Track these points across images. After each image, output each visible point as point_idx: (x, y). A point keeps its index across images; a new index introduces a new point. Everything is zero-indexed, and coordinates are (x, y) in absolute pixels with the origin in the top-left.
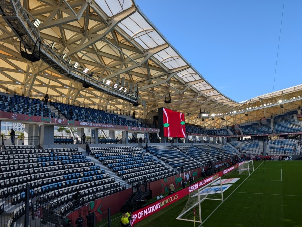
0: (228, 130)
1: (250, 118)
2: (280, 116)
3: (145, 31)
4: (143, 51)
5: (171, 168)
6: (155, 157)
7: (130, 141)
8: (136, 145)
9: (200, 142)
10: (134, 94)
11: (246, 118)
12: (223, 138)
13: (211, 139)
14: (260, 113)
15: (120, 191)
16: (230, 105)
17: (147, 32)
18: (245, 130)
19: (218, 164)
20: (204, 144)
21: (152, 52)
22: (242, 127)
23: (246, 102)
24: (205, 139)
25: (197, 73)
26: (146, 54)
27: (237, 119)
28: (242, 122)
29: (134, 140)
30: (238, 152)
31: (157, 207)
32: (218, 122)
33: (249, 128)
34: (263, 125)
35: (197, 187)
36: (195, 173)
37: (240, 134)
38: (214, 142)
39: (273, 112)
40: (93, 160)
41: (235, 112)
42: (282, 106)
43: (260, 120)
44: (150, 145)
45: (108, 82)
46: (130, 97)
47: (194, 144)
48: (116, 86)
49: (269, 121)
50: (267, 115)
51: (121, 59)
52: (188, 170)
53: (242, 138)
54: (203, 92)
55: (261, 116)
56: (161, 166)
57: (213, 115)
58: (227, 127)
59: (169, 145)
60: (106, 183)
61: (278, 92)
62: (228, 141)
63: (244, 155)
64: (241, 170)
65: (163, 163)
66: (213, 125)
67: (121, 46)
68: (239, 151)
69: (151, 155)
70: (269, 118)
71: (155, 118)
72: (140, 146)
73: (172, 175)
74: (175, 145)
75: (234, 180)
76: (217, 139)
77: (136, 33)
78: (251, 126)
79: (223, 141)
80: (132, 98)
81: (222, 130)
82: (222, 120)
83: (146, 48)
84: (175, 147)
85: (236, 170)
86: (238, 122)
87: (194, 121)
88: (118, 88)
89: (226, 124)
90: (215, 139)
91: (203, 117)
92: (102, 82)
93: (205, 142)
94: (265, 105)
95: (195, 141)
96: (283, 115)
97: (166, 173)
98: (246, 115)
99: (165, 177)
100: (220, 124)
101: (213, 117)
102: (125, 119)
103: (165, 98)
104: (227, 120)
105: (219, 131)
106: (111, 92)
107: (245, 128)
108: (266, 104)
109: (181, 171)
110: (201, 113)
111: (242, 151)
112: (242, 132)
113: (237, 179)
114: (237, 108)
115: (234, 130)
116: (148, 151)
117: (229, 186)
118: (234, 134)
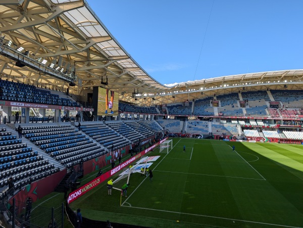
0: (157, 109)
1: (176, 99)
2: (200, 100)
3: (90, 22)
4: (85, 38)
5: (102, 148)
6: (87, 137)
7: (62, 120)
8: (68, 124)
9: (130, 119)
10: (70, 75)
11: (173, 99)
12: (151, 116)
13: (141, 116)
14: (185, 95)
15: (55, 172)
16: (157, 87)
17: (93, 24)
18: (171, 109)
19: (144, 141)
20: (134, 121)
21: (94, 40)
22: (168, 107)
23: (174, 86)
24: (135, 116)
25: (135, 63)
26: (88, 41)
27: (165, 99)
28: (170, 102)
29: (67, 119)
30: (163, 130)
31: (78, 193)
32: (149, 100)
33: (174, 108)
34: (186, 107)
35: (120, 169)
36: (124, 151)
37: (166, 114)
38: (143, 119)
39: (195, 96)
40: (25, 142)
41: (164, 93)
42: (202, 93)
43: (184, 102)
44: (83, 123)
45: (45, 62)
46: (67, 77)
47: (125, 121)
48: (52, 66)
49: (191, 103)
50: (190, 98)
51: (61, 40)
52: (118, 148)
53: (167, 116)
54: (138, 77)
55: (185, 99)
56: (93, 146)
57: (145, 95)
58: (156, 106)
59: (101, 122)
60: (40, 165)
61: (201, 81)
62: (155, 118)
63: (167, 132)
64: (162, 147)
65: (95, 142)
66: (144, 103)
67: (63, 30)
68: (164, 128)
69: (84, 134)
70: (191, 101)
71: (90, 95)
72: (73, 124)
73: (103, 154)
74: (107, 122)
75: (155, 158)
76: (146, 116)
77: (80, 22)
78: (176, 106)
79: (151, 118)
80: (69, 78)
81: (151, 108)
82: (152, 100)
83: (89, 36)
84: (107, 125)
85: (158, 148)
86: (166, 102)
87: (128, 97)
88: (55, 67)
89: (155, 102)
90: (144, 117)
91: (136, 97)
92: (38, 61)
93: (135, 119)
94: (189, 90)
95: (126, 119)
96: (202, 100)
97: (97, 152)
98: (174, 97)
99: (96, 157)
100: (150, 102)
101: (145, 97)
102: (58, 96)
103: (102, 79)
104: (157, 99)
105: (149, 109)
106: (47, 71)
107: (171, 107)
108: (191, 89)
109: (111, 150)
110: (134, 93)
111: (166, 128)
112: (168, 112)
113: (158, 157)
114: (166, 91)
115: (161, 109)
116: (80, 129)
117: (150, 164)
118: (161, 112)
